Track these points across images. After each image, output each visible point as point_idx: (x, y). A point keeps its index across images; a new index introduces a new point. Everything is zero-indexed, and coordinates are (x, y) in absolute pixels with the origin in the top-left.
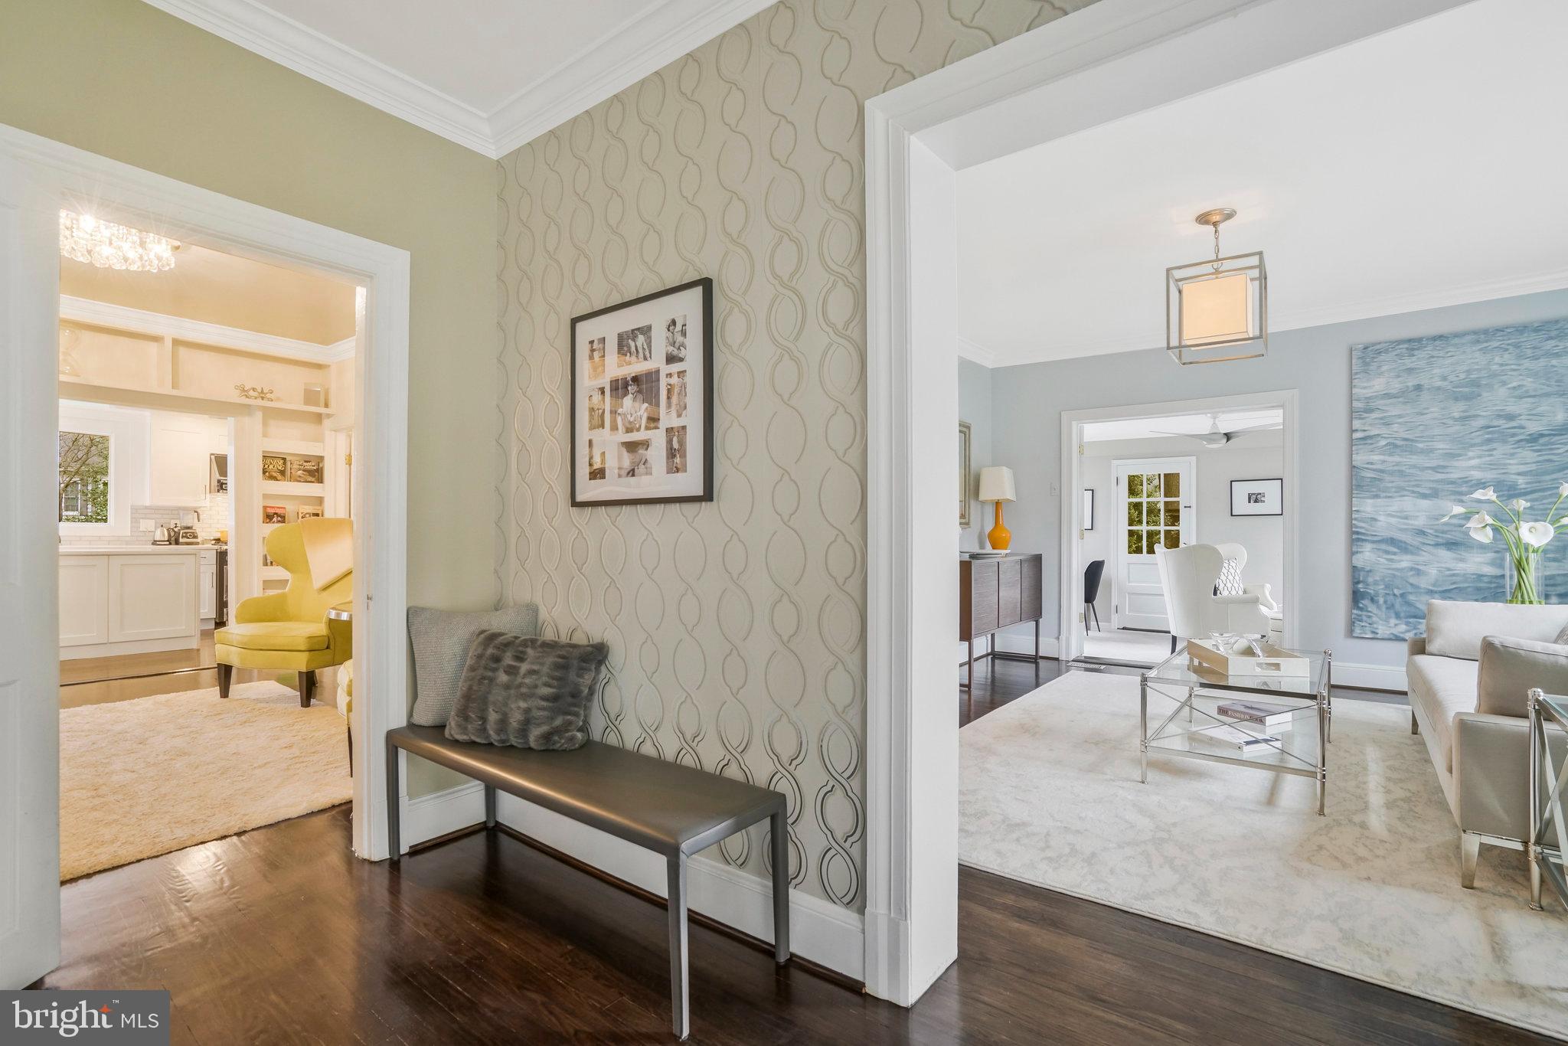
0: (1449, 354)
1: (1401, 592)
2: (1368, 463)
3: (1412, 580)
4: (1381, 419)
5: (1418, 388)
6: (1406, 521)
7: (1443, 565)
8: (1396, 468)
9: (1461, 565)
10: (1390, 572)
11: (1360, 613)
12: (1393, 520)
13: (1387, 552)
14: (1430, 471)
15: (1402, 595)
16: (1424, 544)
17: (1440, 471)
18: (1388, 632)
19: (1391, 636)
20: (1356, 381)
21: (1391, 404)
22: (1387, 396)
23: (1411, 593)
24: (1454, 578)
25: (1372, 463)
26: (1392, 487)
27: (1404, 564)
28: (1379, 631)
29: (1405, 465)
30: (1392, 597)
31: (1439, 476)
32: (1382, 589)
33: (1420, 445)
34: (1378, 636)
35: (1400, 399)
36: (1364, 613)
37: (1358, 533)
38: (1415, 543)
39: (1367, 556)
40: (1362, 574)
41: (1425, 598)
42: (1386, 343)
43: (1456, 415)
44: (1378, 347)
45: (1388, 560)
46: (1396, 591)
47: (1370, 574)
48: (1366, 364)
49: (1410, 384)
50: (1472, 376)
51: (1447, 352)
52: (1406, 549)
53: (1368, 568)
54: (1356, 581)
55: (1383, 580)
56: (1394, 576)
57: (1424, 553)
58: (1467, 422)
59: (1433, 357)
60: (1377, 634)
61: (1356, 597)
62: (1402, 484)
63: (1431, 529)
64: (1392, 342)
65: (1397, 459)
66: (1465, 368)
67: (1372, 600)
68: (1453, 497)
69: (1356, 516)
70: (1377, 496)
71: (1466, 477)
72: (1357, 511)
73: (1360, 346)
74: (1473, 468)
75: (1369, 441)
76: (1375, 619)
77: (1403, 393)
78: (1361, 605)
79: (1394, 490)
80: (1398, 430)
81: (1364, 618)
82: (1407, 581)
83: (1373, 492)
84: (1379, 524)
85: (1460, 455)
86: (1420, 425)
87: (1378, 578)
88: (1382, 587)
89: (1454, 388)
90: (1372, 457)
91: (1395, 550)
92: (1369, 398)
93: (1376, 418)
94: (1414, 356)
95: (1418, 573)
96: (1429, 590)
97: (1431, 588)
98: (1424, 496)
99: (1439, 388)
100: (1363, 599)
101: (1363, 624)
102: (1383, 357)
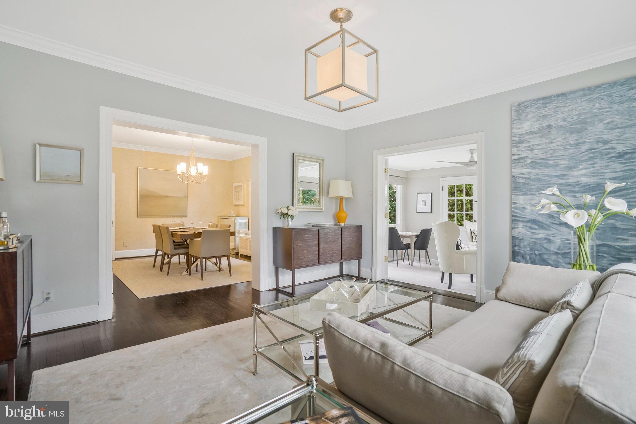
0: (567, 105)
1: (539, 253)
2: (521, 174)
3: (545, 246)
4: (528, 147)
5: (549, 126)
8: (536, 177)
10: (533, 240)
13: (532, 228)
14: (556, 178)
15: (540, 255)
16: (553, 223)
17: (562, 178)
20: (514, 125)
21: (533, 138)
22: (531, 133)
23: (545, 254)
25: (523, 174)
26: (534, 188)
29: (542, 175)
30: (534, 256)
31: (563, 181)
33: (551, 162)
35: (539, 135)
37: (515, 216)
38: (548, 223)
39: (521, 230)
40: (517, 241)
42: (530, 101)
43: (572, 142)
44: (525, 104)
45: (532, 233)
46: (536, 252)
47: (522, 241)
48: (519, 114)
49: (544, 125)
50: (581, 117)
52: (542, 226)
53: (521, 238)
54: (514, 245)
55: (529, 245)
56: (535, 243)
57: (553, 229)
58: (578, 147)
59: (558, 107)
62: (540, 186)
64: (534, 100)
65: (537, 171)
66: (577, 113)
67: (523, 257)
68: (570, 194)
69: (514, 206)
70: (525, 194)
71: (578, 182)
73: (516, 104)
74: (582, 175)
75: (521, 161)
77: (541, 130)
78: (517, 260)
79: (535, 190)
80: (538, 154)
83: (523, 191)
84: (527, 210)
85: (575, 168)
86: (552, 150)
87: (526, 244)
88: (528, 249)
89: (570, 125)
90: (523, 170)
91: (536, 227)
92: (520, 135)
93: (525, 147)
94: (546, 107)
95: (549, 241)
96: (555, 252)
97: (556, 251)
99: (561, 126)
100: (518, 256)
102: (529, 109)
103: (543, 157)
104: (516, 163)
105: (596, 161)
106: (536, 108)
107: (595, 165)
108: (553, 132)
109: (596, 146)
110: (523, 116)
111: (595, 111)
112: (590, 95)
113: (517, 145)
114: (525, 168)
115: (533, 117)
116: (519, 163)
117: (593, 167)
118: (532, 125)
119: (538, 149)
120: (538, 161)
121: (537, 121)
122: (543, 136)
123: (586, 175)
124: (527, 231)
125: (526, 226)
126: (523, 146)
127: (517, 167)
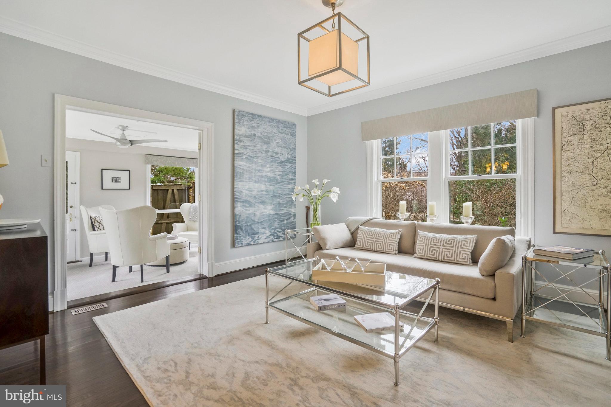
0: (263, 124)
1: (250, 224)
4: (244, 146)
5: (255, 135)
6: (251, 192)
7: (261, 211)
9: (266, 211)
11: (237, 235)
12: (247, 192)
15: (250, 225)
18: (246, 243)
19: (247, 244)
20: (235, 126)
24: (264, 216)
25: (240, 165)
27: (251, 212)
28: (243, 243)
30: (247, 227)
31: (260, 174)
32: (244, 223)
33: (255, 160)
34: (243, 245)
35: (249, 139)
36: (239, 235)
38: (254, 202)
41: (256, 225)
42: (245, 112)
43: (264, 149)
48: (239, 119)
49: (252, 133)
50: (268, 135)
51: (262, 123)
54: (233, 220)
59: (258, 124)
60: (243, 244)
61: (235, 228)
63: (258, 196)
64: (247, 113)
67: (241, 229)
68: (263, 183)
70: (242, 181)
72: (236, 187)
73: (238, 110)
75: (240, 156)
76: (242, 237)
78: (237, 232)
81: (239, 238)
82: (251, 219)
88: (244, 222)
90: (241, 163)
91: (248, 205)
93: (242, 145)
95: (255, 215)
97: (258, 221)
98: (256, 182)
99: (260, 137)
100: (238, 229)
101: (238, 241)
102: (244, 118)
103: (251, 155)
104: (237, 156)
105: (273, 163)
106: (249, 119)
107: (273, 166)
108: (257, 139)
109: (273, 155)
110: (241, 122)
111: (273, 133)
112: (271, 123)
113: (237, 142)
114: (242, 161)
115: (247, 125)
116: (239, 156)
117: (272, 167)
118: (246, 130)
119: (249, 149)
120: (249, 158)
121: (249, 129)
122: (252, 141)
123: (270, 172)
124: (243, 209)
125: (243, 205)
126: (241, 145)
127: (237, 159)
